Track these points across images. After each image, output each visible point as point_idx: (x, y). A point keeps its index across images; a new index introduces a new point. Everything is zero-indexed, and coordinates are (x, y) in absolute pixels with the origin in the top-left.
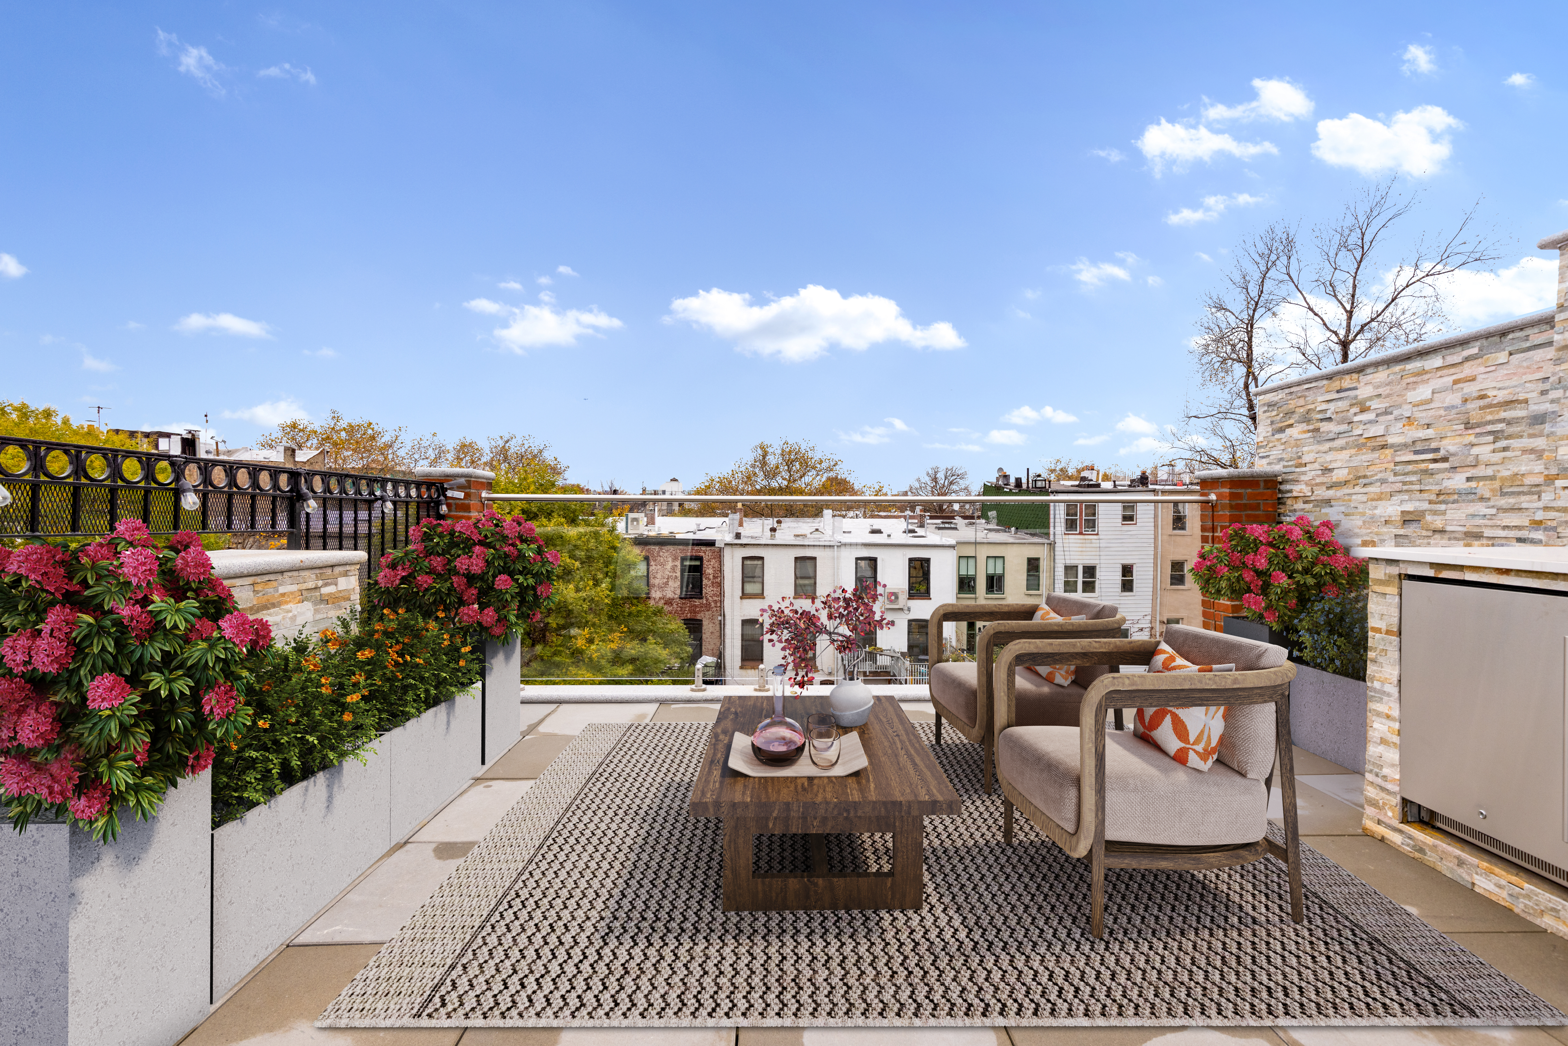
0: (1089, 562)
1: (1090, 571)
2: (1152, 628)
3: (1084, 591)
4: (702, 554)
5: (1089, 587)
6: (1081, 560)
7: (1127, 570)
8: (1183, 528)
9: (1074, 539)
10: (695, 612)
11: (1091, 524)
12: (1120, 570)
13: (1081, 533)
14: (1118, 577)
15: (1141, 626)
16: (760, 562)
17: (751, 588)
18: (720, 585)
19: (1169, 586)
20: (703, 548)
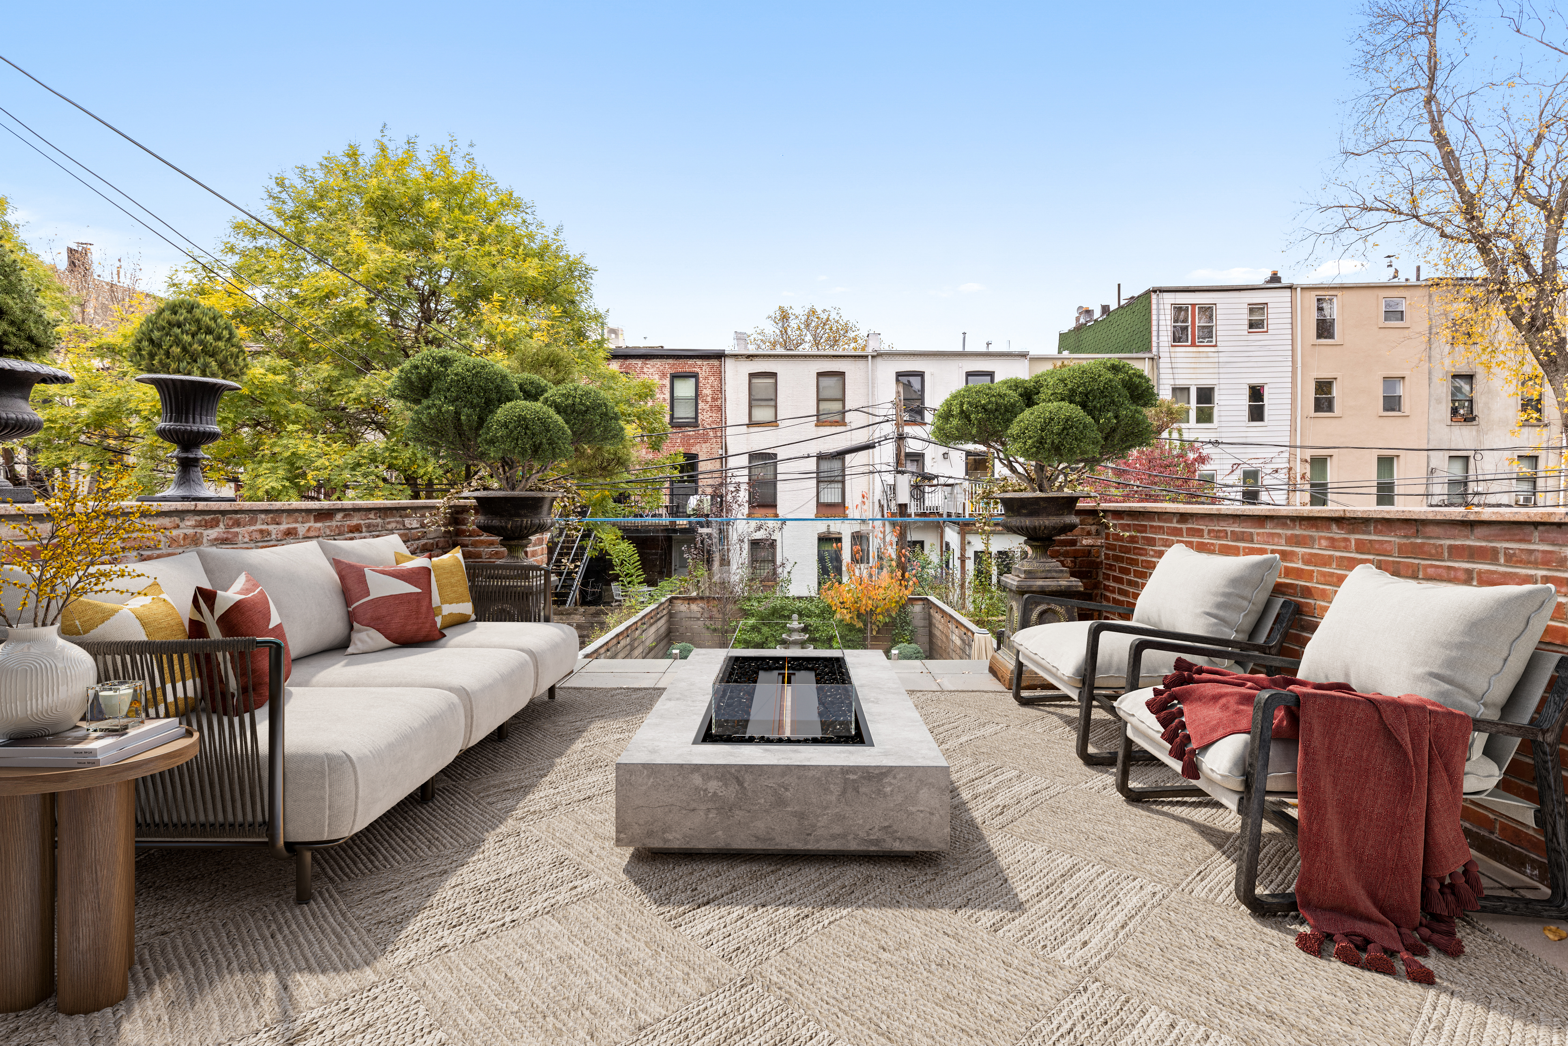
0: (1205, 382)
1: (1206, 395)
2: (1290, 469)
3: (1199, 420)
4: (697, 370)
5: (1205, 416)
6: (1194, 381)
7: (1256, 393)
8: (1331, 336)
9: (1183, 352)
10: (689, 445)
11: (1208, 332)
12: (1247, 392)
13: (1193, 344)
14: (1244, 401)
15: (1275, 466)
16: (772, 381)
17: (763, 414)
18: (720, 410)
19: (1312, 413)
20: (699, 362)
